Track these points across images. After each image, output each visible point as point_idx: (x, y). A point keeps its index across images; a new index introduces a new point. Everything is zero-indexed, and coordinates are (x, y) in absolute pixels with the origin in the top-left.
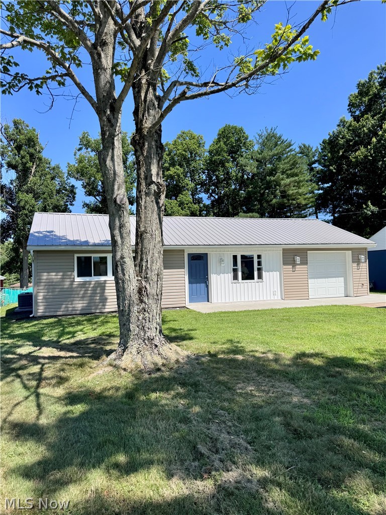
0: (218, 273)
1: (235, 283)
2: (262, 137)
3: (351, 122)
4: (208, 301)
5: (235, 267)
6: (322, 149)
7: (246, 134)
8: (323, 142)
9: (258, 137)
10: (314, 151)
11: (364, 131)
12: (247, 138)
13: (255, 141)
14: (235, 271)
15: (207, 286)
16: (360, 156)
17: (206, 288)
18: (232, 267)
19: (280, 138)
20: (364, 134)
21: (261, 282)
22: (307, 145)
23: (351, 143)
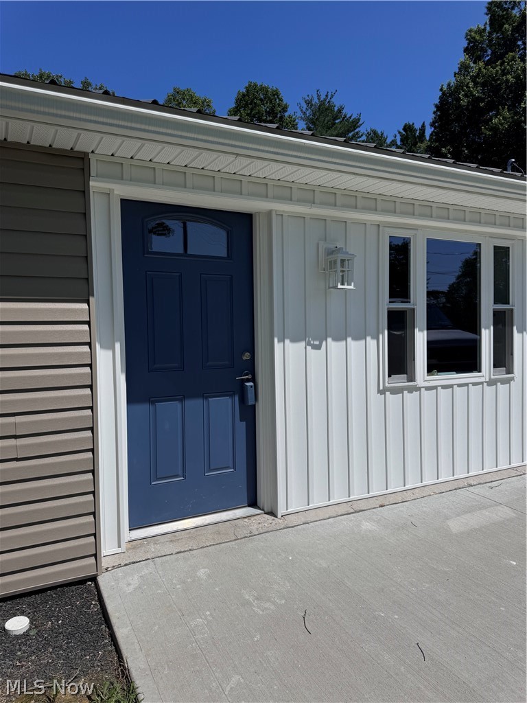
0: (313, 335)
1: (395, 391)
2: (312, 105)
3: (480, 69)
4: (253, 503)
5: (399, 306)
6: (402, 140)
7: (285, 103)
8: (405, 129)
9: (305, 106)
10: (388, 143)
11: (507, 80)
12: (285, 109)
13: (299, 114)
14: (398, 324)
15: (249, 415)
16: (502, 124)
17: (242, 427)
18: (385, 303)
19: (340, 111)
20: (508, 87)
21: (504, 382)
22: (379, 132)
23: (482, 105)
